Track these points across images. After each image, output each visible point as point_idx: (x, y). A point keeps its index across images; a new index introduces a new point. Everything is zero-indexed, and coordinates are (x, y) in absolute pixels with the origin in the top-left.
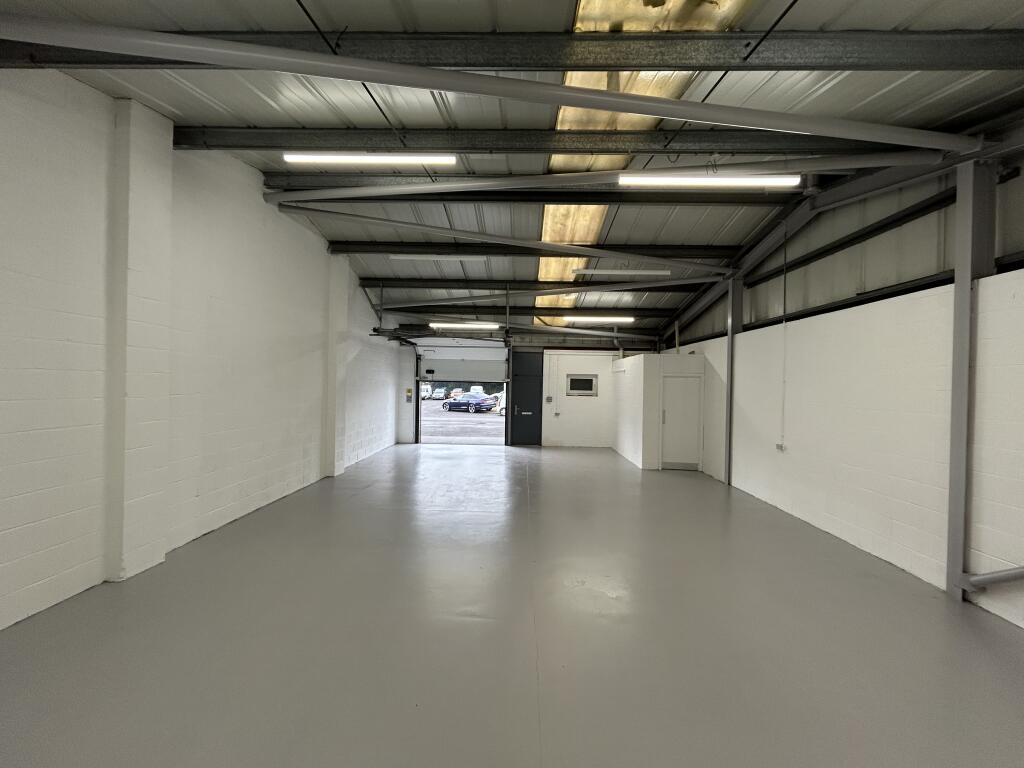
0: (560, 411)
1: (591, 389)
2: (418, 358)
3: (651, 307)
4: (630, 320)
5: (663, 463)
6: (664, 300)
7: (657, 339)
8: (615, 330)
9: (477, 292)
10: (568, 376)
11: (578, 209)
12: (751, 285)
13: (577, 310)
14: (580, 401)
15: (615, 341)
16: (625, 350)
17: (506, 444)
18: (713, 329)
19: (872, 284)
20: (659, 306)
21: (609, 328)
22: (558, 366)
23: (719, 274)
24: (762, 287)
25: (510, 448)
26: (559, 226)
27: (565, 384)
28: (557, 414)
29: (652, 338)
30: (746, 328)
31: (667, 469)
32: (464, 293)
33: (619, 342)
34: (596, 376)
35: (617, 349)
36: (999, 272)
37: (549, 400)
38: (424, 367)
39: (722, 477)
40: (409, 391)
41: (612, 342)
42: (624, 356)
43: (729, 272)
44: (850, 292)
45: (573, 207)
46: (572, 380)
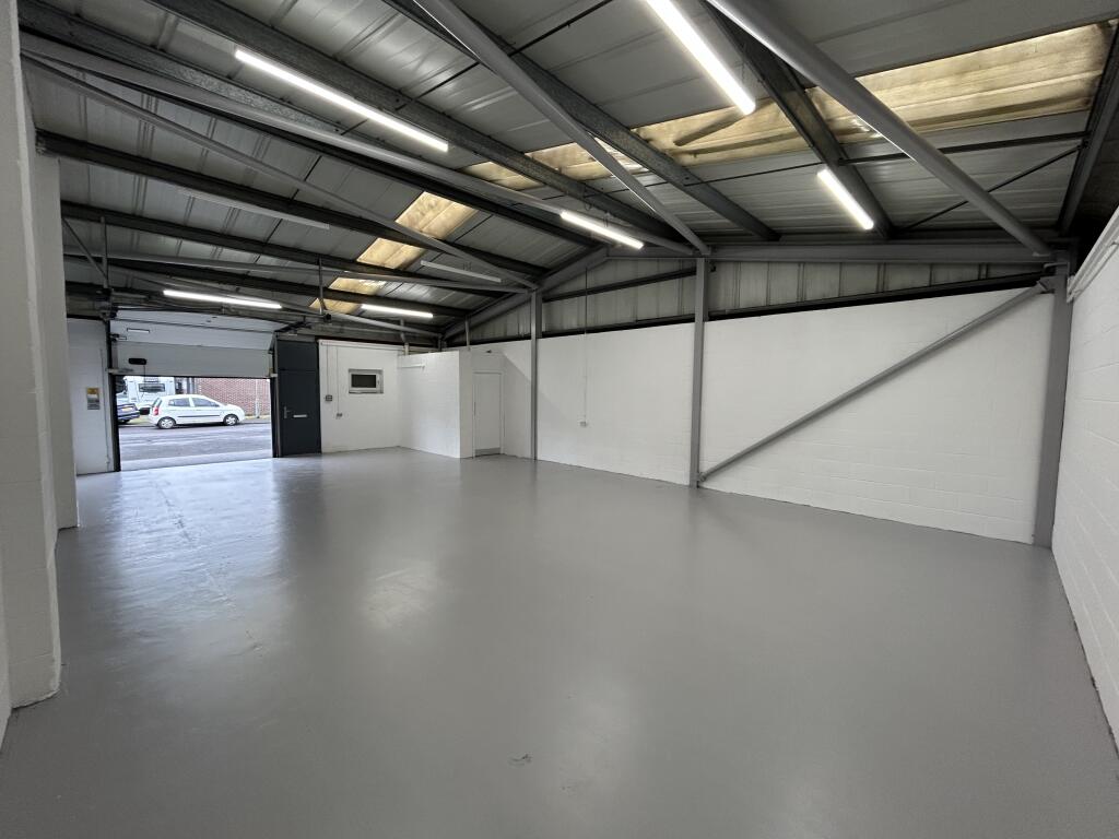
0: (342, 412)
1: (375, 386)
2: (111, 340)
3: (449, 305)
4: (429, 316)
5: (477, 451)
6: (464, 300)
7: (440, 336)
8: (402, 323)
9: (266, 260)
10: (350, 370)
11: (447, 206)
12: (547, 300)
13: (376, 298)
14: (364, 398)
15: (402, 335)
16: (411, 345)
17: (275, 456)
18: (506, 332)
19: (643, 315)
20: (455, 305)
21: (396, 320)
22: (338, 360)
23: (525, 287)
24: (557, 303)
25: (279, 460)
26: (419, 213)
27: (347, 380)
28: (339, 415)
29: (436, 335)
30: (546, 335)
31: (482, 455)
32: (245, 256)
33: (406, 336)
34: (380, 372)
35: (403, 344)
36: (711, 320)
37: (329, 398)
38: (123, 354)
39: (528, 454)
40: (93, 391)
41: (399, 336)
42: (410, 352)
43: (534, 287)
44: (627, 318)
45: (444, 201)
46: (353, 376)
